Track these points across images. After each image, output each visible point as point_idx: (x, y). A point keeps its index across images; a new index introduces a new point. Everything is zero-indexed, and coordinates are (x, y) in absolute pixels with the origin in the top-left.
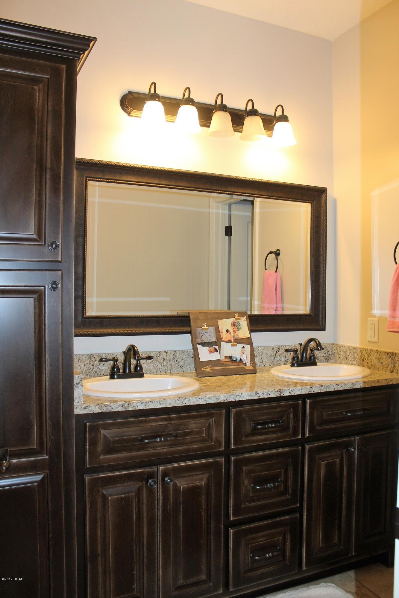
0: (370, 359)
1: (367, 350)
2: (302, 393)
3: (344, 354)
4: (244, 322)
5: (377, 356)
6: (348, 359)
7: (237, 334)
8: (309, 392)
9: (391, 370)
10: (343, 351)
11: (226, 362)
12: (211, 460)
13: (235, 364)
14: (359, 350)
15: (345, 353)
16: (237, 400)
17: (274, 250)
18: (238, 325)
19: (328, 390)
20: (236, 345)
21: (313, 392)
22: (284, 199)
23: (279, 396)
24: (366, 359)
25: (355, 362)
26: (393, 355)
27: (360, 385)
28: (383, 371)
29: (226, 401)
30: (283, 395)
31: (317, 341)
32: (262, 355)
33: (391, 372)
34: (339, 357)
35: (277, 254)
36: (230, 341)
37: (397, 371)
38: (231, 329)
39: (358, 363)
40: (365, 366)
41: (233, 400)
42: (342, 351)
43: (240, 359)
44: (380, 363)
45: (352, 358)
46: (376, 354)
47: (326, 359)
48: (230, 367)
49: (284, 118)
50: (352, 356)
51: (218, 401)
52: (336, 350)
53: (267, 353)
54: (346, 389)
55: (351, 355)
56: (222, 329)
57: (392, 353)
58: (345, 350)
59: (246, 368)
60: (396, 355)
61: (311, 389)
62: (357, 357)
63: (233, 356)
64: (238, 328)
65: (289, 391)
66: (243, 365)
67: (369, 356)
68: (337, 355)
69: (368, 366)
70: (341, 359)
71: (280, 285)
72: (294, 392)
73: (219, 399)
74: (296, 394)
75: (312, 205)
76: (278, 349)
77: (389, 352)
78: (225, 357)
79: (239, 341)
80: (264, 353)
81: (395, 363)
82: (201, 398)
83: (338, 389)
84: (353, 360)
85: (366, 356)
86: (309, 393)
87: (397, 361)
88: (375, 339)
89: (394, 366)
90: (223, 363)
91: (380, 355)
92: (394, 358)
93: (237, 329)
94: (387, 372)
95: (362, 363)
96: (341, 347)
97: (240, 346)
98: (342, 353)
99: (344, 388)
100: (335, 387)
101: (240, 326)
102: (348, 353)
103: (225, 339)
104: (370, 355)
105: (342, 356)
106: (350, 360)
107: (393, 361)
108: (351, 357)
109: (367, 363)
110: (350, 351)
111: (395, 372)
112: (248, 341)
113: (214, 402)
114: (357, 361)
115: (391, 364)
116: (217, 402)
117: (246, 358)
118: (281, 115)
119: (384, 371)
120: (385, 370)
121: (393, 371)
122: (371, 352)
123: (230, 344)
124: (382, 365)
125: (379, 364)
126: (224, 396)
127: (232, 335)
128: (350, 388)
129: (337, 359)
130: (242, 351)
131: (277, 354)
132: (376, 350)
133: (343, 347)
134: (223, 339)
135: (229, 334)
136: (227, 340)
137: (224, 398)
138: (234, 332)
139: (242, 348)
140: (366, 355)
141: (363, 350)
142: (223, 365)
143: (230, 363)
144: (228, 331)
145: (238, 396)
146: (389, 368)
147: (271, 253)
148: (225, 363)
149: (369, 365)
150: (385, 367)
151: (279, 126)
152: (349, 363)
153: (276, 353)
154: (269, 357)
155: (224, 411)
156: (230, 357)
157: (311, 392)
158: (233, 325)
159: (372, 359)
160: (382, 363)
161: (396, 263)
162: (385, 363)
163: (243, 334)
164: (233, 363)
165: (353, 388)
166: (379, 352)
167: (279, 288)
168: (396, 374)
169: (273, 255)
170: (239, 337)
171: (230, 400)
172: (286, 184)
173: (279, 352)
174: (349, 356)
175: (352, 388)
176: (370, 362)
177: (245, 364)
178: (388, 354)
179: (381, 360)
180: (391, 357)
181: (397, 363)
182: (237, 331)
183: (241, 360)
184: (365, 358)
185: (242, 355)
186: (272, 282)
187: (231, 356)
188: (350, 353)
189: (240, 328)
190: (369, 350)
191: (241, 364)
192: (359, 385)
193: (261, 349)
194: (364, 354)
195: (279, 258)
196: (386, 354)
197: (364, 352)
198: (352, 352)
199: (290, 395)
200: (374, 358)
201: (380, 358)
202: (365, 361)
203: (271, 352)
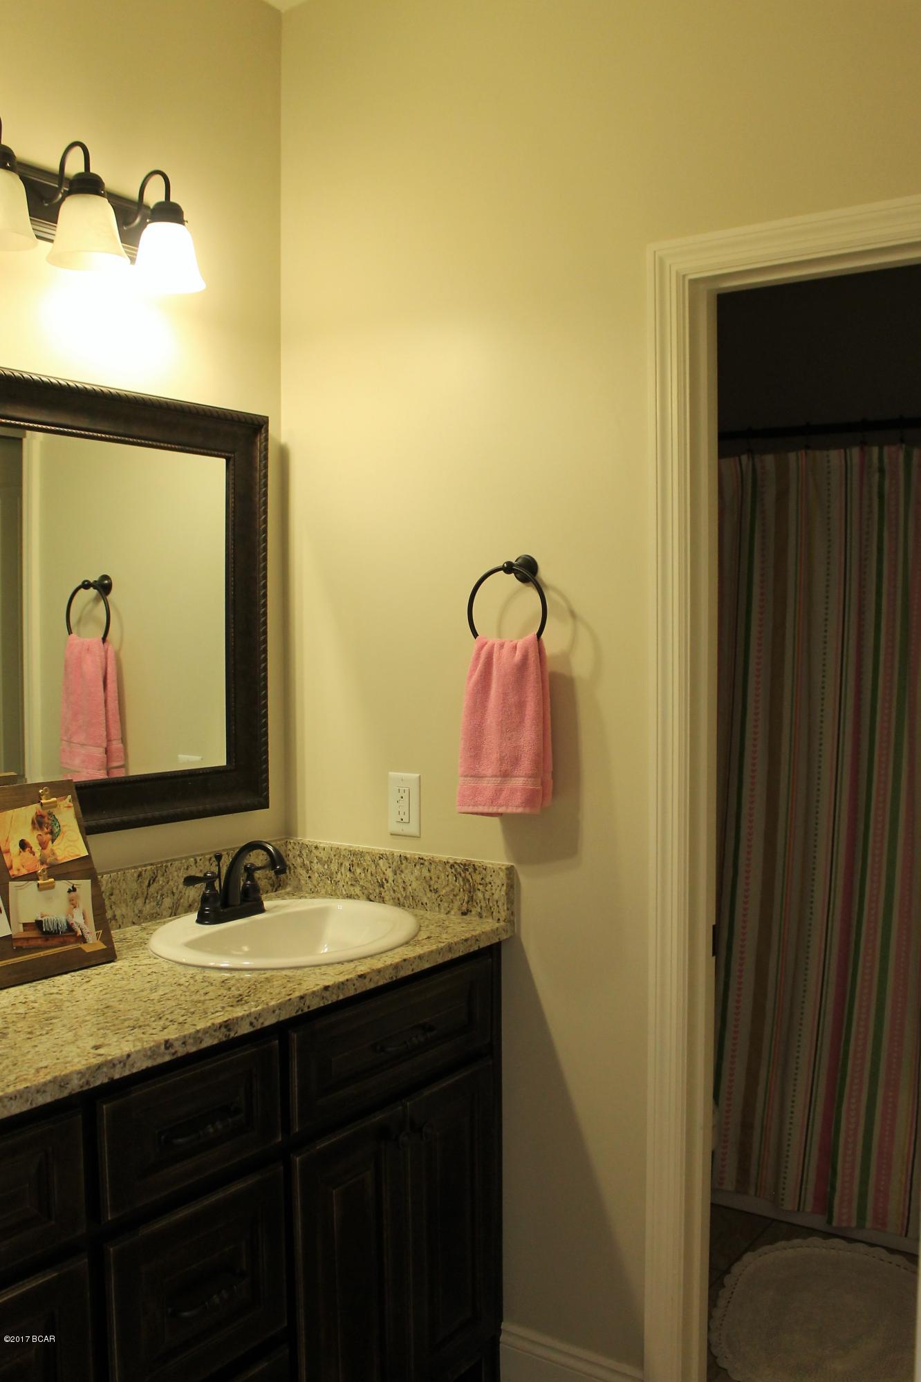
0: (400, 881)
1: (390, 857)
2: (281, 1019)
3: (321, 870)
4: (67, 814)
5: (421, 872)
6: (337, 883)
7: (52, 850)
8: (297, 1011)
9: (464, 908)
10: (320, 860)
11: (28, 939)
12: (51, 1275)
13: (55, 942)
14: (368, 858)
15: (326, 867)
16: (117, 1076)
17: (93, 578)
18: (50, 822)
19: (341, 997)
20: (51, 887)
21: (306, 1010)
22: (158, 444)
23: (224, 1039)
24: (390, 881)
25: (357, 890)
26: (467, 870)
27: (411, 968)
28: (439, 912)
29: (86, 1088)
30: (236, 1035)
31: (271, 848)
32: (113, 898)
33: (464, 914)
34: (309, 877)
35: (104, 587)
36: (32, 876)
37: (479, 910)
38: (32, 840)
39: (366, 892)
40: (387, 898)
41: (106, 1080)
42: (316, 861)
43: (68, 924)
44: (431, 890)
45: (347, 880)
46: (418, 867)
47: (272, 885)
48: (42, 954)
49: (170, 212)
50: (348, 873)
51: (65, 1093)
52: (298, 859)
53: (124, 890)
54: (381, 983)
55: (343, 870)
56: (7, 841)
57: (465, 865)
58: (324, 859)
59: (87, 948)
60: (475, 869)
61: (302, 1001)
62: (363, 875)
63: (46, 918)
64: (51, 833)
65: (248, 1021)
66: (76, 942)
67: (398, 872)
68: (303, 872)
69: (396, 900)
70: (315, 883)
71: (115, 678)
72: (261, 1020)
73: (66, 1088)
74: (267, 1023)
75: (231, 463)
76: (152, 875)
77: (456, 863)
78: (25, 925)
79: (59, 871)
80: (116, 892)
81: (474, 891)
82: (16, 1097)
83: (364, 989)
84: (349, 883)
85: (389, 873)
86: (298, 1013)
87: (480, 884)
88: (412, 829)
89: (471, 899)
90: (19, 944)
91: (429, 871)
92: (469, 877)
93: (49, 836)
94: (452, 912)
95: (377, 891)
96: (314, 851)
97: (63, 886)
98: (316, 866)
99: (377, 983)
100: (357, 984)
101: (57, 825)
102: (334, 867)
103: (19, 870)
104: (402, 871)
105: (316, 875)
106: (341, 884)
107: (467, 886)
108: (344, 876)
109: (392, 892)
110: (340, 861)
111: (473, 913)
112: (83, 868)
113: (53, 1100)
114: (362, 887)
115: (461, 894)
116: (61, 1097)
117: (82, 919)
118: (163, 202)
119: (442, 910)
120: (445, 909)
121: (467, 910)
122: (404, 862)
123: (33, 884)
124: (436, 895)
125: (429, 894)
126: (79, 1076)
127: (38, 855)
128: (390, 981)
129: (303, 882)
130: (71, 900)
131: (152, 889)
132: (417, 857)
133: (320, 850)
134: (14, 872)
135: (27, 854)
136: (24, 872)
137: (80, 1079)
138: (43, 845)
139: (69, 891)
140: (388, 870)
141: (380, 858)
142: (20, 951)
143: (40, 942)
144: (23, 845)
145: (118, 1066)
146: (457, 904)
147: (86, 585)
148: (25, 945)
149: (399, 896)
150: (444, 900)
151: (156, 233)
152: (338, 893)
153: (149, 885)
154: (132, 900)
155: (80, 1116)
156: (39, 924)
157: (302, 1010)
158: (37, 826)
159: (406, 880)
160: (436, 891)
161: (475, 634)
162: (444, 891)
163: (67, 847)
164: (47, 940)
165: (398, 978)
166: (426, 863)
167: (112, 686)
168: (477, 918)
169: (92, 592)
170: (57, 860)
171: (98, 1083)
172: (166, 403)
173: (155, 884)
174: (339, 874)
175: (395, 979)
176: (402, 890)
177: (83, 939)
178: (452, 866)
179: (432, 883)
180: (463, 875)
181: (479, 890)
182: (50, 842)
183: (70, 928)
184: (386, 880)
185: (70, 913)
186: (92, 668)
187: (41, 922)
188: (342, 864)
189: (57, 830)
190: (397, 859)
191: (72, 940)
192: (408, 969)
193: (110, 880)
194: (384, 869)
195: (110, 597)
196: (448, 867)
197: (381, 862)
198: (347, 864)
199: (251, 1029)
200: (413, 878)
201: (431, 878)
202: (385, 887)
203: (135, 886)
